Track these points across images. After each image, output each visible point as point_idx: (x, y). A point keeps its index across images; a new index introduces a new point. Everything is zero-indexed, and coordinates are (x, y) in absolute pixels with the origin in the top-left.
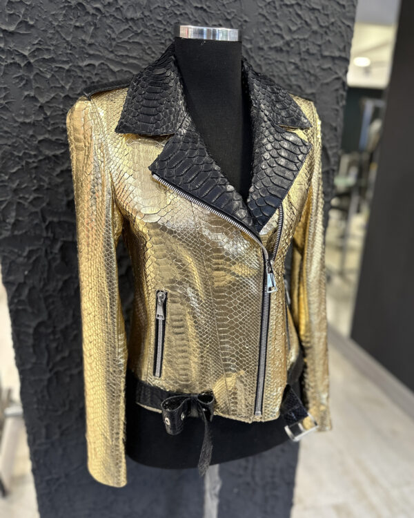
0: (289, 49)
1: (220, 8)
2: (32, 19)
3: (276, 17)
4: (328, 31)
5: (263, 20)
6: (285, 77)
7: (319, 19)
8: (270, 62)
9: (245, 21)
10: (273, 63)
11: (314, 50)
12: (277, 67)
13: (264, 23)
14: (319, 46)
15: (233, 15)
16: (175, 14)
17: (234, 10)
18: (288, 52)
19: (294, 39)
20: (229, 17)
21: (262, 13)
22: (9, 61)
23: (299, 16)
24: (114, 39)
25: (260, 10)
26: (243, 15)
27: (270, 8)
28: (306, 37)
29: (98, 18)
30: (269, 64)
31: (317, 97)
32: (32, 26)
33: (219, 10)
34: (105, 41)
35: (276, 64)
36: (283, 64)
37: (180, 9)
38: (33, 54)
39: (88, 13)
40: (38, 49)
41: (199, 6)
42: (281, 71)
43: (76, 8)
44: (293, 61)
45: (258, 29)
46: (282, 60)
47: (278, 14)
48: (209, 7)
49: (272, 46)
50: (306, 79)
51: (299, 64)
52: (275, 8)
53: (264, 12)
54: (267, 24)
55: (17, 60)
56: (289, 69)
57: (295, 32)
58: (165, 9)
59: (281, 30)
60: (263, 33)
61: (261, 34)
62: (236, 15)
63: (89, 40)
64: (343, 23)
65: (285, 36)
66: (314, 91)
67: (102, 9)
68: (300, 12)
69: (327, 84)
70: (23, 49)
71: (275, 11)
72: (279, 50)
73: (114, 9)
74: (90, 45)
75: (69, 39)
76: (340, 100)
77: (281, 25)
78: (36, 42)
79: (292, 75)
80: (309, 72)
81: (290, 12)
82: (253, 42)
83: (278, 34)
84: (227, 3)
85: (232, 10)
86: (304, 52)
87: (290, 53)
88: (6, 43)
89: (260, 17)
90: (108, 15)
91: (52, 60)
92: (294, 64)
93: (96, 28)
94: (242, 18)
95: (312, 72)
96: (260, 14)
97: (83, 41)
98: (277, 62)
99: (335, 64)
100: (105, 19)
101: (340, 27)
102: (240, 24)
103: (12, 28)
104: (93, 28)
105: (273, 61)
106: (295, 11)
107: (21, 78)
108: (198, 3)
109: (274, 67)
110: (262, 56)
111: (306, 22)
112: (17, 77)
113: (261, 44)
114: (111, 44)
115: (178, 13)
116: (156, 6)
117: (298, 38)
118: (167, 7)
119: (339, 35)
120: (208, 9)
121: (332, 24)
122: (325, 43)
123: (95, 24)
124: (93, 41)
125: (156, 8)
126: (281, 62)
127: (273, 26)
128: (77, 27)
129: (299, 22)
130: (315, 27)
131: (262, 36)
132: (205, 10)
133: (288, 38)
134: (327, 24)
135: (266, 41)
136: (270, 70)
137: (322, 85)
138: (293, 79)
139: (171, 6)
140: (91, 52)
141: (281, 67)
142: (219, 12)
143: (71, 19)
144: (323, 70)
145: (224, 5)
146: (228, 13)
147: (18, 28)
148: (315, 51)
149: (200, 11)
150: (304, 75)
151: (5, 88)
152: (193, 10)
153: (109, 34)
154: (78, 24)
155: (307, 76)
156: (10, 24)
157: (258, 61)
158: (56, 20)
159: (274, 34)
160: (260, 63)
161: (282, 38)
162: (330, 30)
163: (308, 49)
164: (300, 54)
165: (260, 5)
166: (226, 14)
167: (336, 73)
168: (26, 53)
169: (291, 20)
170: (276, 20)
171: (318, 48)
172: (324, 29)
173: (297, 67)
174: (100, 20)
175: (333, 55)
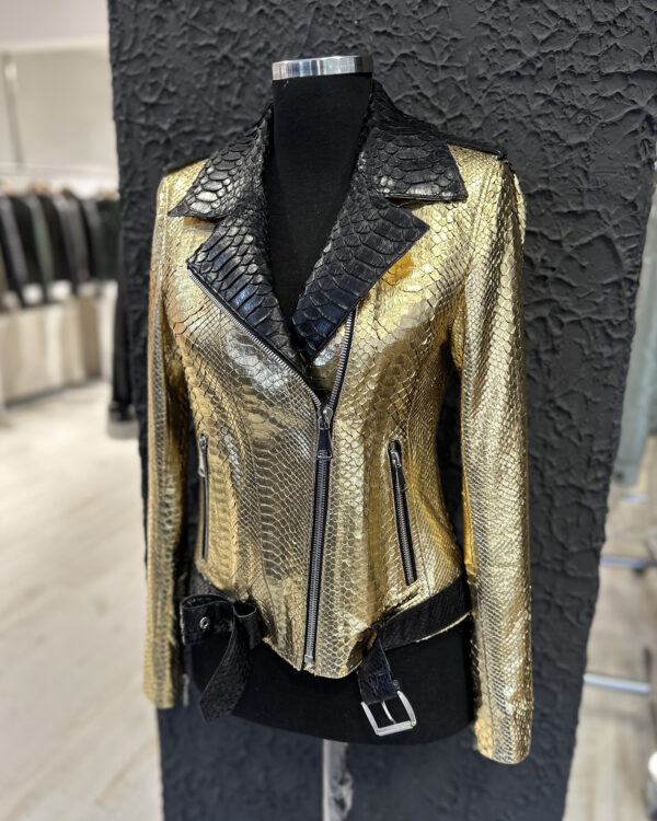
0: (533, 73)
1: (413, 27)
2: (174, 84)
3: (510, 24)
4: (613, 30)
5: (487, 32)
6: (525, 121)
7: (594, 12)
8: (499, 98)
9: (455, 40)
10: (504, 100)
11: (582, 66)
12: (510, 105)
13: (488, 37)
14: (596, 58)
15: (434, 34)
16: (346, 48)
17: (436, 26)
18: (532, 77)
19: (545, 54)
20: (428, 38)
21: (484, 22)
22: (150, 139)
23: (553, 14)
24: (264, 96)
25: (481, 18)
26: (450, 31)
27: (499, 12)
28: (567, 47)
29: (246, 71)
30: (498, 102)
31: (592, 148)
32: (174, 93)
33: (413, 30)
34: (253, 99)
35: (510, 100)
36: (523, 99)
37: (353, 39)
38: (173, 128)
39: (234, 67)
40: (179, 121)
41: (381, 29)
42: (519, 111)
43: (221, 63)
44: (542, 91)
45: (477, 47)
46: (519, 93)
47: (512, 18)
48: (396, 29)
49: (502, 72)
50: (569, 120)
51: (555, 95)
52: (507, 9)
53: (488, 20)
54: (493, 38)
55: (157, 136)
56: (534, 106)
57: (544, 42)
58: (332, 43)
59: (518, 42)
60: (485, 52)
61: (483, 55)
62: (438, 33)
63: (234, 101)
64: (648, 10)
65: (524, 52)
66: (584, 140)
67: (251, 59)
68: (554, 8)
69: (613, 124)
70: (164, 122)
71: (507, 14)
72: (516, 77)
73: (265, 56)
74: (236, 108)
75: (212, 103)
76: (641, 150)
77: (518, 34)
78: (176, 112)
79: (539, 116)
80: (574, 107)
81: (536, 11)
82: (467, 69)
83: (514, 51)
84: (425, 18)
85: (432, 26)
86: (563, 73)
87: (537, 79)
88: (148, 117)
89: (479, 28)
90: (258, 64)
91: (193, 133)
92: (545, 96)
93: (245, 85)
94: (447, 35)
95: (580, 106)
96: (480, 24)
97: (228, 104)
98: (511, 96)
99: (630, 85)
100: (254, 72)
101: (641, 18)
102: (445, 45)
103: (152, 100)
104: (239, 85)
105: (503, 97)
106: (546, 6)
107: (160, 158)
108: (380, 26)
109: (505, 107)
110: (484, 91)
111: (567, 21)
112: (156, 158)
113: (481, 72)
114: (260, 104)
115: (350, 45)
116: (319, 41)
117: (551, 52)
118: (335, 40)
119: (639, 32)
120: (394, 33)
121: (622, 15)
122: (606, 52)
123: (242, 80)
124: (239, 102)
125: (319, 45)
126: (519, 96)
127: (503, 39)
128: (221, 88)
129: (553, 24)
130: (585, 28)
131: (484, 59)
132: (390, 35)
133: (531, 54)
134: (610, 18)
135: (491, 65)
136: (500, 112)
137: (602, 126)
138: (541, 122)
139: (340, 39)
140: (237, 116)
141: (520, 106)
142: (411, 34)
143: (215, 78)
144: (605, 98)
145: (419, 21)
146: (428, 33)
147: (160, 98)
148: (586, 70)
149: (383, 38)
150: (564, 113)
151: (144, 173)
152: (372, 38)
153: (259, 90)
154: (223, 83)
155: (571, 113)
156: (151, 94)
157: (476, 99)
158: (198, 81)
159: (507, 51)
160: (480, 102)
161: (521, 55)
162: (618, 28)
163: (572, 67)
164: (555, 78)
165: (481, 10)
166: (422, 34)
167: (634, 102)
168: (166, 127)
169: (537, 23)
170: (510, 29)
171: (593, 63)
172: (605, 28)
173: (551, 102)
174: (249, 73)
175: (625, 70)
